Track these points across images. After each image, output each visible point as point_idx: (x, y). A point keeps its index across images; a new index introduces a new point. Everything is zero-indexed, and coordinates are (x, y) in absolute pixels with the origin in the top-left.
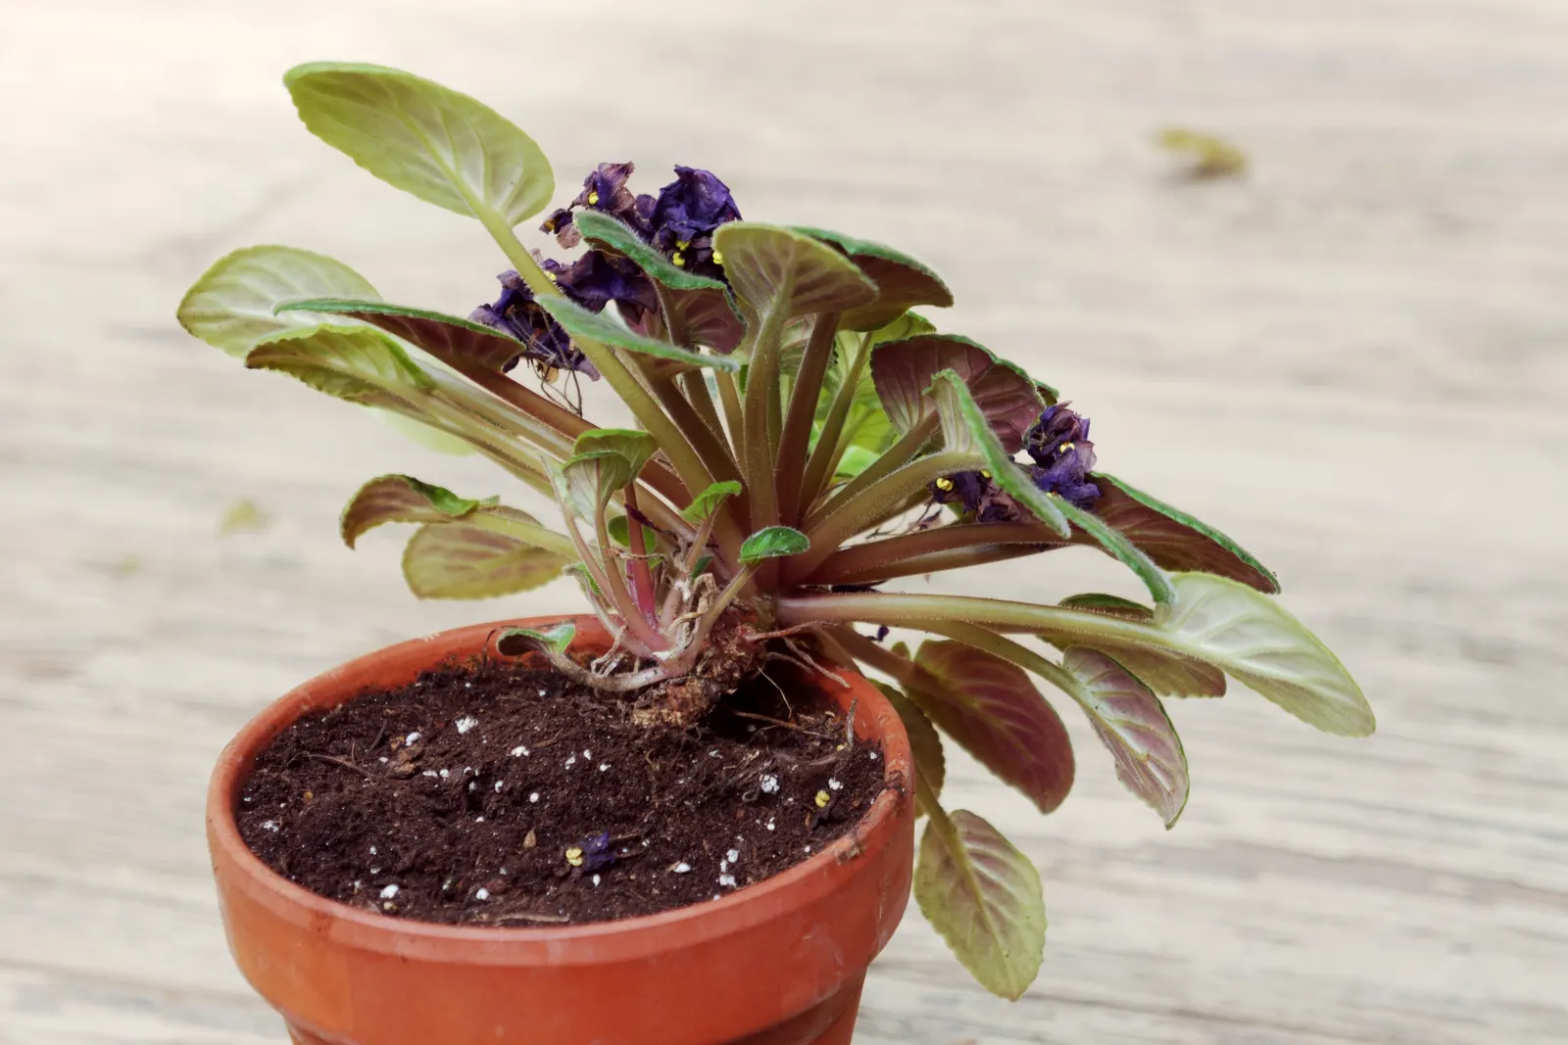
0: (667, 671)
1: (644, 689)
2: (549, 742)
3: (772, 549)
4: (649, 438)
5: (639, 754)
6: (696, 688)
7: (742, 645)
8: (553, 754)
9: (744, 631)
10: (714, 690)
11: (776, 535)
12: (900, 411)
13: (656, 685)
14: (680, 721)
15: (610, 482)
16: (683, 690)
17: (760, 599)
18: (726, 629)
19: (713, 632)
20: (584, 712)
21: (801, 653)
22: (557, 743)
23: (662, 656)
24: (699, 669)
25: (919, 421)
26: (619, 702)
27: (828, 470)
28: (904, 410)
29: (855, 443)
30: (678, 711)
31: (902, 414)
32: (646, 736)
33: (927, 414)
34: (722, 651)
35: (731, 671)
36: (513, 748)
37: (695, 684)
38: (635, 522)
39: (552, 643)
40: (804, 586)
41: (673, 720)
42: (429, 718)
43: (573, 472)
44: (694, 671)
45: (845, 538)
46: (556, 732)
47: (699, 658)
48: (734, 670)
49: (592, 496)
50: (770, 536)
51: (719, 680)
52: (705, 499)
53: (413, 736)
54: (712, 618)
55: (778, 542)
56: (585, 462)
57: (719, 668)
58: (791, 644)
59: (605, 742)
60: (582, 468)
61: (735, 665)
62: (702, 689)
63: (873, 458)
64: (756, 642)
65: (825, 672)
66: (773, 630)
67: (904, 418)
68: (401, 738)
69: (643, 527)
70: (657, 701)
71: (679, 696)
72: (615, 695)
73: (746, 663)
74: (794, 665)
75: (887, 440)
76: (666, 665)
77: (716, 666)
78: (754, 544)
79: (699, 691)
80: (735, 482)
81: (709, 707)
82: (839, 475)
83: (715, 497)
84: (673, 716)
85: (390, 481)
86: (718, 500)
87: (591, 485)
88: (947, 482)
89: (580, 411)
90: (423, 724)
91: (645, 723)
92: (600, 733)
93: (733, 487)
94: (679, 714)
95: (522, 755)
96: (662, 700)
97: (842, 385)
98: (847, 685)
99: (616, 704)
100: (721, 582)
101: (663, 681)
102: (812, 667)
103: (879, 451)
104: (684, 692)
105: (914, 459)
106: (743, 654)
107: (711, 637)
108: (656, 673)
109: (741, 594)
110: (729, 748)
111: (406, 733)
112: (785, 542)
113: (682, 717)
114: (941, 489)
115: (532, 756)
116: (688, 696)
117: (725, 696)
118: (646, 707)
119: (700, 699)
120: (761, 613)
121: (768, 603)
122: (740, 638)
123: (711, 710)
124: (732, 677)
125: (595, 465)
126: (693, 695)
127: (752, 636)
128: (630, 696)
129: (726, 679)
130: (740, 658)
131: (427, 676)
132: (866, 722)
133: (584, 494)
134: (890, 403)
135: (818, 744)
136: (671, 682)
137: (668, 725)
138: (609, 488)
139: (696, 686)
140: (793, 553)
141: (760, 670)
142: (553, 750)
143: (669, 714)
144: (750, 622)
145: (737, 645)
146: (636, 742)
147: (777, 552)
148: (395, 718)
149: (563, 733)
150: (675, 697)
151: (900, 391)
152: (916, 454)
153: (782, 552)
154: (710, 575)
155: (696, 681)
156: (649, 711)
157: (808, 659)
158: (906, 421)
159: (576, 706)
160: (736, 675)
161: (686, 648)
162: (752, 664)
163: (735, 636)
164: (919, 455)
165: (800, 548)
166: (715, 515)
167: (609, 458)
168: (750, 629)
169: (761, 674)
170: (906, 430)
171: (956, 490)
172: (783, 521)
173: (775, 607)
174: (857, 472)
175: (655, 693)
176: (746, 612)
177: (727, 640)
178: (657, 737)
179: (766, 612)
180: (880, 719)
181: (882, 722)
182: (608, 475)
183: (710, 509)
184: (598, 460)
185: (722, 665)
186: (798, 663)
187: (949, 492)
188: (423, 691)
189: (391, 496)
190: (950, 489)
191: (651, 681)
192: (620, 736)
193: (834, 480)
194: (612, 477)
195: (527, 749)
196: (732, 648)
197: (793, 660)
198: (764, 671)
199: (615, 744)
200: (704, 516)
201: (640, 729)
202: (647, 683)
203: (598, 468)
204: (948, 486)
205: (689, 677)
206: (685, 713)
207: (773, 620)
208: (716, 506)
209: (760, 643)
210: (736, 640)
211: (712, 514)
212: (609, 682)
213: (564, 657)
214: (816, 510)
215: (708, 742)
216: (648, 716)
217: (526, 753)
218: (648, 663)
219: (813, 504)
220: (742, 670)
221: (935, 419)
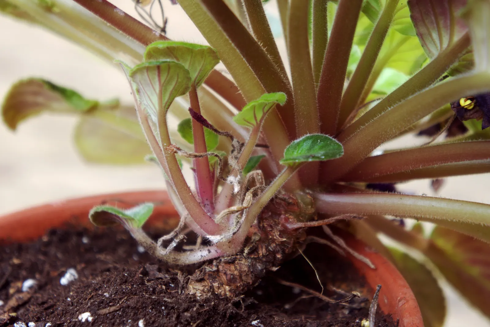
0: (219, 251)
1: (200, 265)
2: (112, 309)
3: (309, 154)
4: (211, 52)
5: (187, 325)
6: (243, 267)
7: (284, 232)
8: (112, 321)
9: (287, 220)
10: (260, 268)
11: (314, 142)
12: (431, 35)
13: (210, 262)
14: (228, 294)
15: (171, 88)
16: (232, 267)
17: (302, 193)
18: (271, 217)
19: (261, 218)
20: (149, 281)
21: (336, 238)
22: (119, 310)
23: (214, 239)
24: (246, 251)
25: (448, 46)
26: (179, 273)
27: (366, 87)
28: (435, 35)
29: (390, 67)
30: (228, 285)
31: (433, 40)
32: (195, 309)
33: (457, 38)
34: (267, 236)
35: (274, 253)
36: (80, 313)
37: (242, 262)
38: (198, 124)
39: (132, 219)
40: (342, 183)
41: (223, 293)
42: (47, 267)
43: (138, 77)
44: (242, 251)
45: (375, 147)
46: (121, 299)
47: (247, 240)
48: (278, 252)
49: (155, 99)
50: (310, 142)
51: (264, 260)
52: (254, 108)
53: (28, 283)
54: (256, 210)
55: (317, 147)
56: (148, 69)
57: (264, 250)
58: (328, 230)
59: (160, 312)
60: (146, 74)
61: (278, 248)
62: (249, 267)
63: (403, 78)
64: (297, 230)
65: (356, 254)
66: (312, 220)
67: (435, 44)
68: (19, 284)
69: (205, 128)
70: (210, 275)
71: (228, 272)
72: (177, 266)
73: (288, 247)
74: (330, 247)
75: (417, 64)
76: (219, 245)
77: (262, 248)
78: (295, 148)
79: (246, 269)
80: (282, 93)
81: (254, 283)
82: (376, 92)
83: (263, 106)
84: (223, 289)
85: (31, 82)
86: (266, 109)
87: (155, 90)
88: (469, 102)
89: (164, 30)
90: (41, 272)
91: (198, 294)
92: (156, 304)
93: (280, 97)
94: (227, 288)
95: (87, 320)
96: (215, 275)
97: (381, 13)
98: (372, 266)
99: (177, 274)
100: (269, 176)
101: (216, 259)
102: (344, 249)
103: (410, 74)
104: (233, 270)
105: (441, 80)
106: (284, 239)
107: (259, 222)
108: (209, 252)
109: (286, 187)
110: (271, 316)
111: (25, 279)
112: (321, 148)
113: (230, 291)
114: (463, 107)
115: (94, 322)
116: (236, 273)
117: (269, 272)
118: (201, 280)
119: (247, 275)
120: (302, 205)
121: (309, 196)
122: (283, 225)
123: (257, 284)
124: (275, 257)
125: (156, 72)
126: (241, 272)
127: (294, 225)
128: (189, 269)
129: (270, 258)
130: (283, 242)
131: (53, 233)
132: (388, 299)
133: (149, 97)
134: (423, 30)
135: (346, 312)
136: (223, 260)
137: (217, 296)
138: (171, 94)
139: (244, 264)
140: (328, 159)
141: (301, 251)
142: (114, 316)
143: (219, 288)
144: (293, 212)
145: (280, 231)
146: (186, 314)
147: (313, 157)
148: (19, 266)
149: (127, 300)
150: (225, 274)
151: (433, 18)
152: (444, 75)
153: (318, 157)
154: (260, 171)
155: (244, 260)
156: (203, 284)
157: (341, 242)
158: (437, 47)
159: (145, 273)
160: (279, 256)
161: (234, 234)
162: (294, 247)
163: (279, 224)
164: (445, 77)
165: (334, 155)
166: (263, 121)
167: (169, 67)
168: (291, 218)
169: (301, 255)
170: (436, 53)
171: (478, 108)
172: (323, 130)
173: (315, 199)
174: (390, 90)
175: (208, 269)
176: (289, 204)
177: (271, 227)
178: (206, 308)
179: (306, 204)
180: (400, 301)
181: (401, 304)
182: (168, 82)
183: (259, 115)
184: (159, 67)
185: (267, 248)
186: (334, 246)
187: (470, 110)
188: (48, 244)
189: (36, 94)
190: (471, 107)
191: (205, 259)
192: (173, 308)
193: (371, 96)
194: (174, 83)
195: (92, 315)
196: (276, 235)
197: (329, 243)
198: (304, 252)
199: (168, 314)
200: (254, 122)
201: (193, 300)
202: (202, 260)
203: (159, 76)
204: (470, 105)
205: (238, 257)
206: (233, 287)
207: (313, 210)
208: (264, 114)
209: (300, 230)
210: (279, 227)
211: (261, 121)
212: (172, 256)
213: (141, 231)
214: (354, 121)
215: (252, 311)
216: (202, 288)
217: (90, 319)
218: (206, 243)
219: (352, 115)
220: (283, 252)
221: (466, 41)
